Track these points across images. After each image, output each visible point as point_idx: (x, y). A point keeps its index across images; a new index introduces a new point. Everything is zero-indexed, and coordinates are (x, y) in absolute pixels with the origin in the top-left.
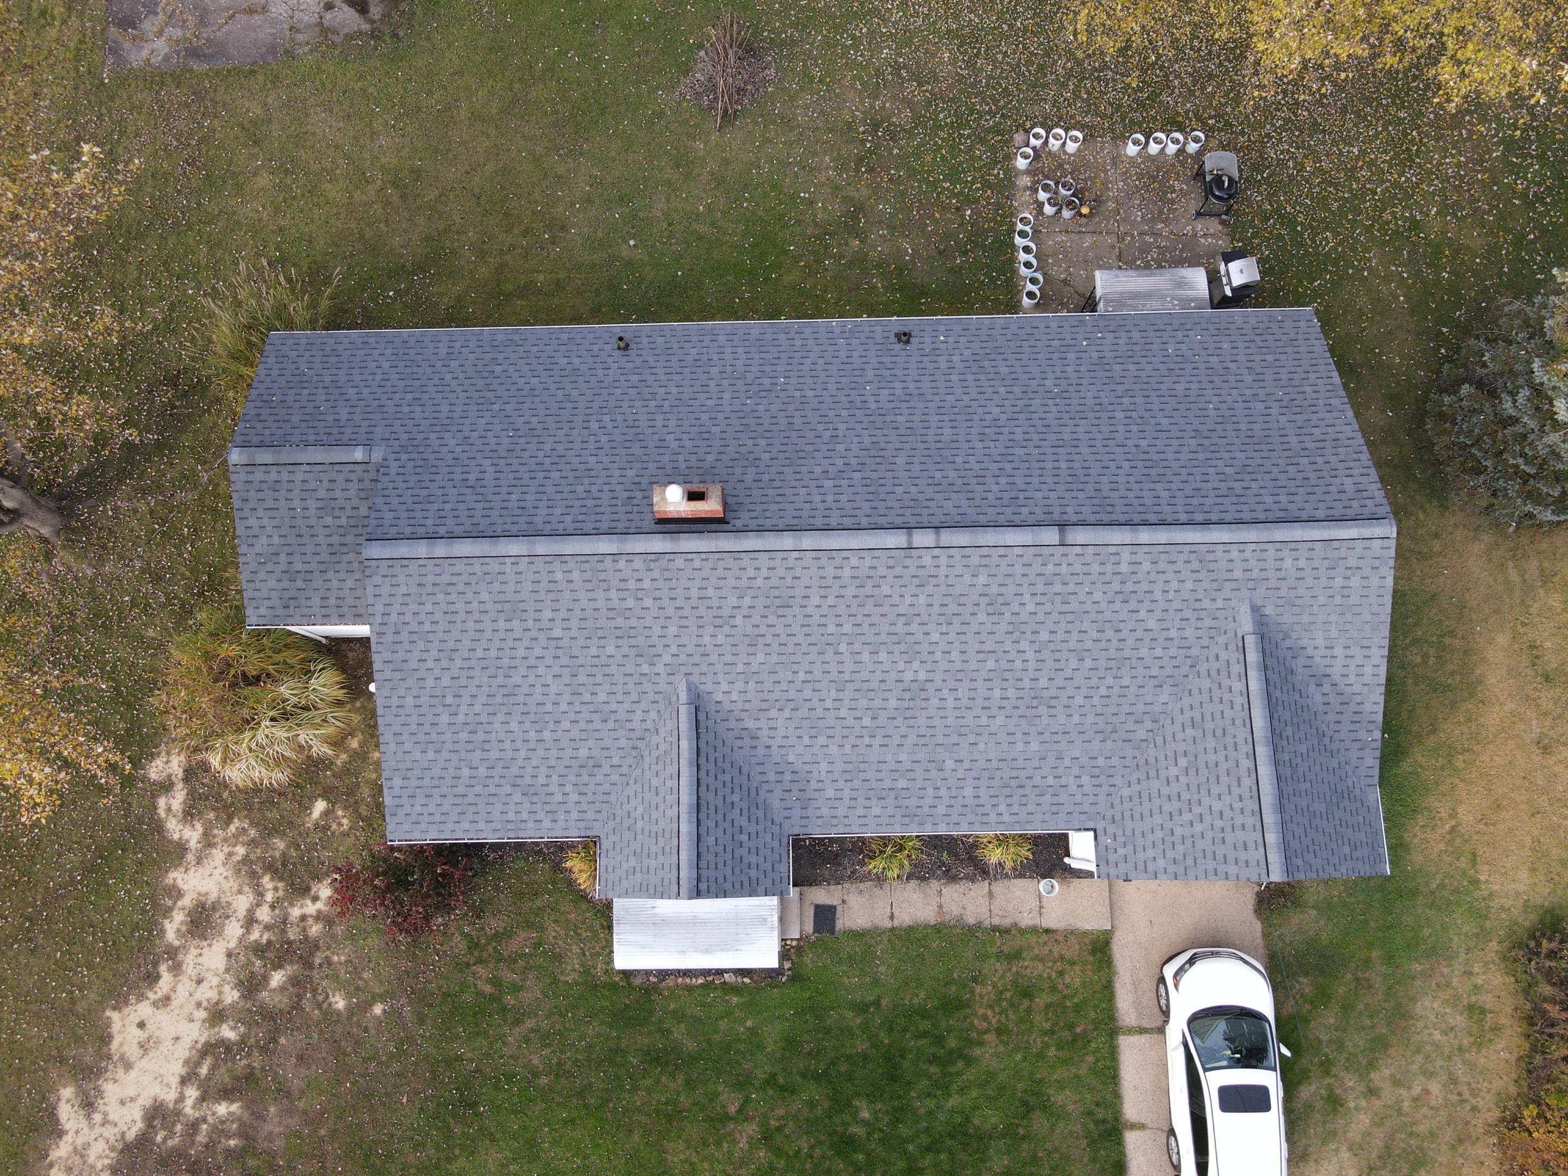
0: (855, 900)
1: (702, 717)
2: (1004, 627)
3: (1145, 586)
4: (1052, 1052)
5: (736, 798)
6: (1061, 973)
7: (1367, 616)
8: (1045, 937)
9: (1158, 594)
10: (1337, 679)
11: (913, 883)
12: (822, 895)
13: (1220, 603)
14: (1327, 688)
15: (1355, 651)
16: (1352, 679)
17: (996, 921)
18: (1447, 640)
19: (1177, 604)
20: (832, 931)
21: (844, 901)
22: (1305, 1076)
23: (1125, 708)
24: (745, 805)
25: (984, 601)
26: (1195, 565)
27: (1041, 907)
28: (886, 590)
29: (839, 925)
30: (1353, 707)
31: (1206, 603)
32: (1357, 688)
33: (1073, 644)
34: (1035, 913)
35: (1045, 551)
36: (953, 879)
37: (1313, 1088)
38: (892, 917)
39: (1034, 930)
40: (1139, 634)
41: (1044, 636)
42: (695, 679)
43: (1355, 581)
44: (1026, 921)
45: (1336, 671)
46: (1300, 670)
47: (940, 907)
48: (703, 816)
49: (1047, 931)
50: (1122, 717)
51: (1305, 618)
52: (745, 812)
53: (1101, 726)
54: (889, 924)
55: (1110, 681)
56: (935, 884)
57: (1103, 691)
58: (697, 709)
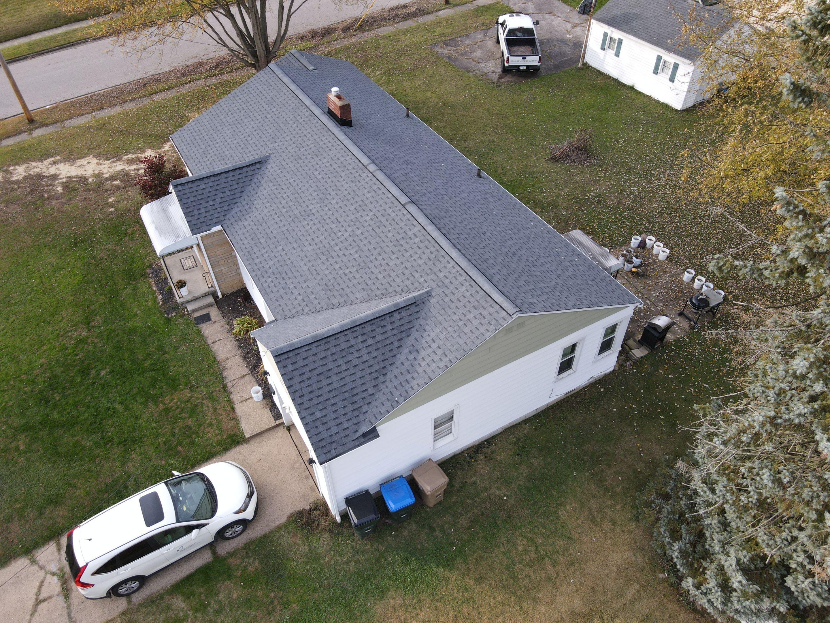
0: (217, 326)
1: (258, 166)
2: (352, 217)
3: (407, 247)
4: (162, 440)
5: (228, 193)
6: (211, 425)
7: (461, 341)
8: (229, 409)
9: (407, 255)
10: (419, 358)
11: (236, 343)
12: (214, 313)
13: (421, 280)
14: (411, 357)
15: (440, 352)
16: (423, 364)
17: (230, 385)
19: (408, 265)
20: (198, 323)
21: (215, 322)
22: (189, 596)
23: (344, 286)
24: (227, 198)
25: (360, 203)
26: (432, 256)
27: (246, 400)
28: (343, 174)
29: (201, 326)
30: (408, 377)
31: (417, 275)
32: (420, 370)
33: (361, 244)
34: (241, 399)
35: (396, 202)
36: (245, 358)
37: (182, 605)
38: (213, 343)
39: (231, 402)
40: (383, 263)
41: (358, 232)
42: (272, 156)
43: (476, 322)
44: (235, 397)
45: (423, 353)
46: (412, 337)
47: (228, 359)
48: (212, 179)
49: (233, 409)
50: (339, 288)
51: (441, 319)
52: (223, 200)
53: (329, 284)
54: (210, 342)
55: (353, 270)
56: (239, 351)
57: (347, 271)
58: (260, 162)
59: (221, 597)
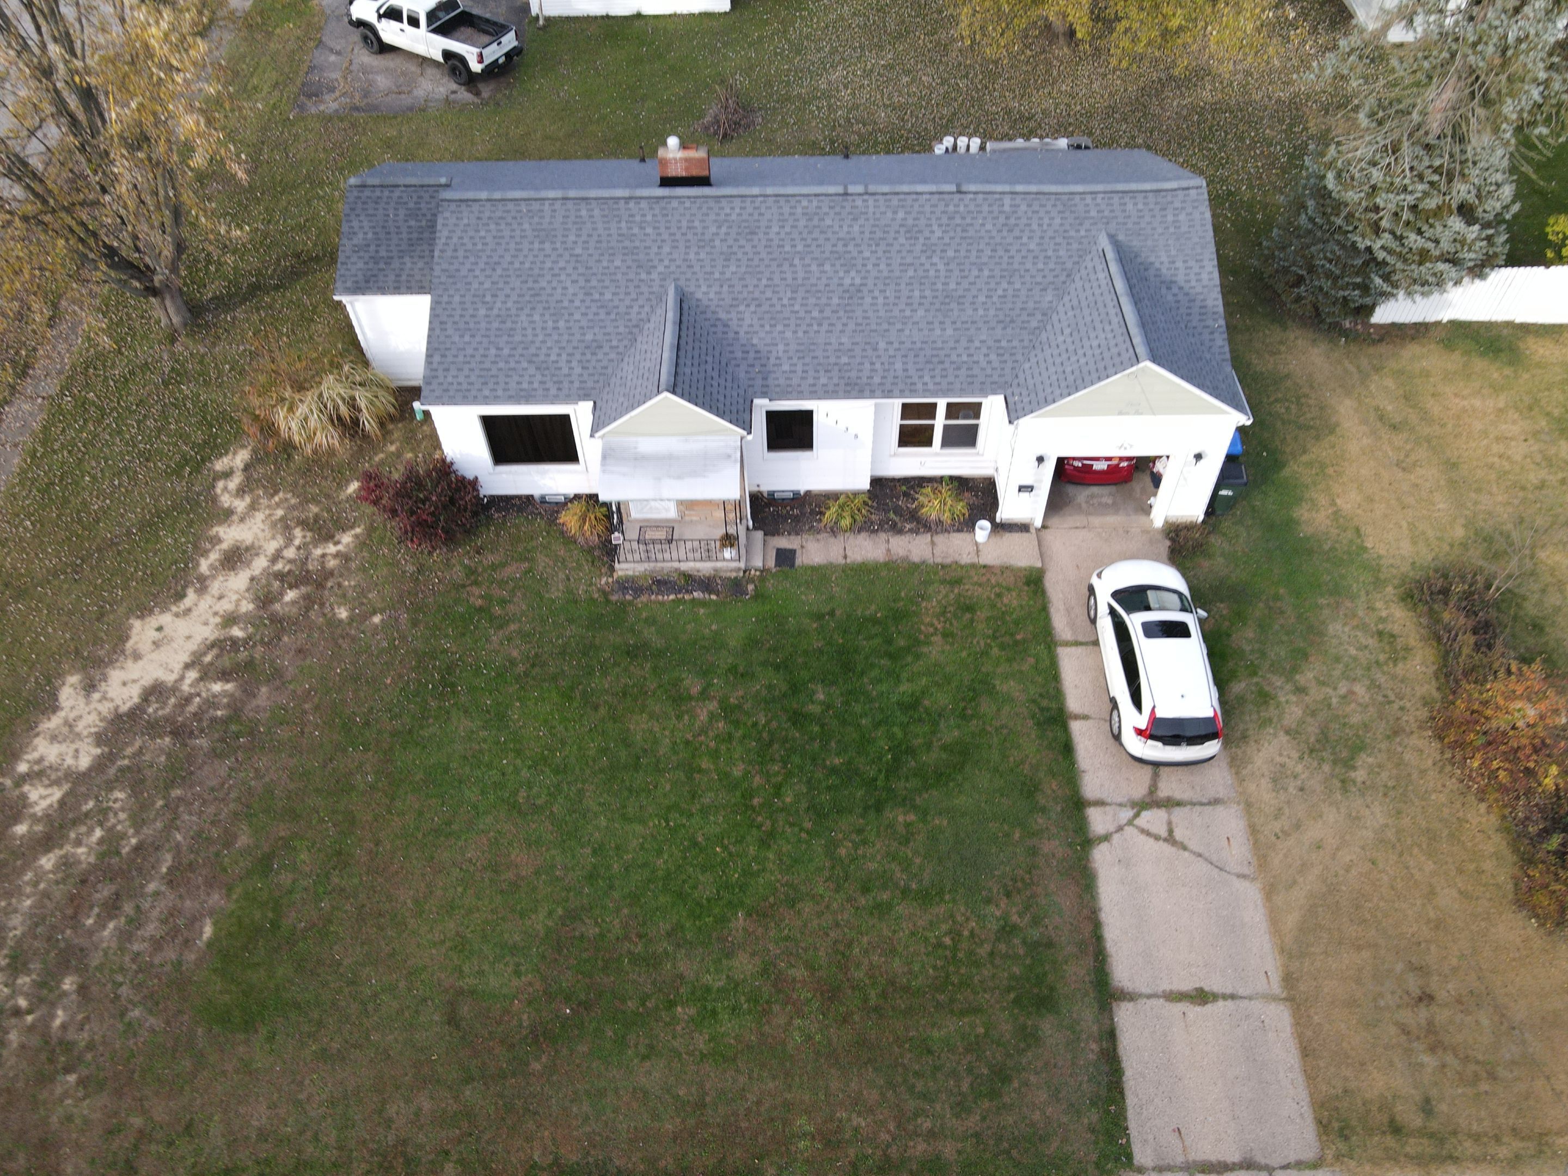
0: (812, 546)
1: (685, 306)
2: (918, 248)
3: (1024, 221)
4: (995, 651)
5: (709, 359)
6: (999, 596)
7: (1196, 240)
8: (984, 571)
9: (1035, 227)
10: (1182, 284)
11: (864, 535)
12: (784, 542)
13: (1083, 233)
14: (1175, 290)
15: (1192, 263)
16: (1193, 283)
17: (939, 560)
18: (1303, 400)
19: (1050, 233)
20: (792, 565)
21: (802, 547)
22: (1233, 675)
23: (1019, 305)
24: (716, 366)
25: (902, 230)
26: (1060, 208)
27: (979, 552)
28: (828, 222)
29: (798, 562)
30: (1198, 303)
31: (1072, 233)
32: (1199, 289)
33: (973, 259)
34: (973, 555)
35: (946, 196)
36: (900, 532)
37: (1243, 685)
38: (845, 557)
39: (973, 566)
40: (1024, 253)
41: (950, 253)
43: (1182, 217)
44: (965, 560)
45: (1180, 278)
46: (1152, 279)
47: (889, 550)
49: (985, 567)
50: (1018, 312)
51: (1149, 243)
52: (717, 371)
53: (1001, 317)
54: (842, 562)
55: (1005, 285)
56: (883, 536)
57: (1000, 292)
58: (681, 303)
59: (1247, 648)
